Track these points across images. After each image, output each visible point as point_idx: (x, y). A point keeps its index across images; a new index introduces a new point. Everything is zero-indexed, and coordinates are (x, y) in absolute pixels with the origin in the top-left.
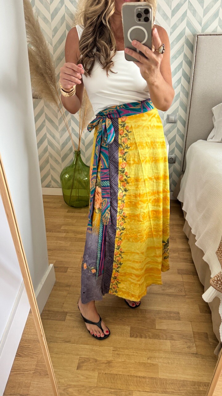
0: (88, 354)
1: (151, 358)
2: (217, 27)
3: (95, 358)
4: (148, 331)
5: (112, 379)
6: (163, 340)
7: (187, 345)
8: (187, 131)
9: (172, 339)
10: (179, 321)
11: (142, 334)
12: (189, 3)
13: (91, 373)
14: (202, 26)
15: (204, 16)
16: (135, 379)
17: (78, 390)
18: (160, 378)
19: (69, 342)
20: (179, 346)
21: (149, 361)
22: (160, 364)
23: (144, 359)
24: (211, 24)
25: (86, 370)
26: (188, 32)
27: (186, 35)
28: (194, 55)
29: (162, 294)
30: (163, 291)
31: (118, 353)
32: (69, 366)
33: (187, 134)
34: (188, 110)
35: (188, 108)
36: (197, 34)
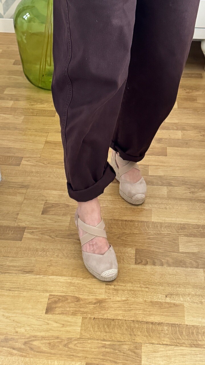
0: (64, 290)
1: (171, 295)
3: (77, 296)
4: (166, 256)
5: (106, 326)
6: (189, 269)
11: (156, 260)
13: (69, 318)
16: (145, 326)
17: (50, 344)
18: (187, 325)
19: (30, 272)
21: (168, 300)
22: (186, 305)
23: (160, 297)
25: (62, 313)
29: (191, 200)
30: (191, 195)
31: (115, 288)
32: (32, 309)
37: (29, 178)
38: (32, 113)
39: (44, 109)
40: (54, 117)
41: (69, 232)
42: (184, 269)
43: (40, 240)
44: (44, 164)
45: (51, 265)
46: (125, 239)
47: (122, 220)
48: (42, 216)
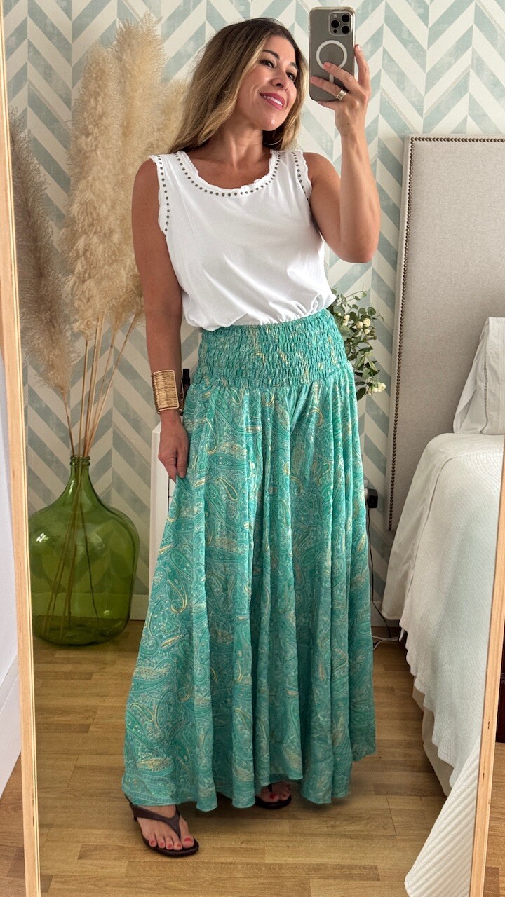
2: (466, 118)
8: (397, 405)
10: (378, 882)
12: (386, 57)
14: (424, 116)
15: (427, 90)
24: (449, 109)
26: (385, 129)
27: (381, 138)
28: (405, 190)
29: (330, 835)
30: (329, 829)
33: (396, 414)
34: (396, 343)
35: (396, 336)
36: (411, 136)
39: (67, 722)
40: (87, 732)
41: (126, 880)
43: (80, 890)
44: (74, 795)
46: (221, 885)
47: (215, 863)
48: (80, 861)
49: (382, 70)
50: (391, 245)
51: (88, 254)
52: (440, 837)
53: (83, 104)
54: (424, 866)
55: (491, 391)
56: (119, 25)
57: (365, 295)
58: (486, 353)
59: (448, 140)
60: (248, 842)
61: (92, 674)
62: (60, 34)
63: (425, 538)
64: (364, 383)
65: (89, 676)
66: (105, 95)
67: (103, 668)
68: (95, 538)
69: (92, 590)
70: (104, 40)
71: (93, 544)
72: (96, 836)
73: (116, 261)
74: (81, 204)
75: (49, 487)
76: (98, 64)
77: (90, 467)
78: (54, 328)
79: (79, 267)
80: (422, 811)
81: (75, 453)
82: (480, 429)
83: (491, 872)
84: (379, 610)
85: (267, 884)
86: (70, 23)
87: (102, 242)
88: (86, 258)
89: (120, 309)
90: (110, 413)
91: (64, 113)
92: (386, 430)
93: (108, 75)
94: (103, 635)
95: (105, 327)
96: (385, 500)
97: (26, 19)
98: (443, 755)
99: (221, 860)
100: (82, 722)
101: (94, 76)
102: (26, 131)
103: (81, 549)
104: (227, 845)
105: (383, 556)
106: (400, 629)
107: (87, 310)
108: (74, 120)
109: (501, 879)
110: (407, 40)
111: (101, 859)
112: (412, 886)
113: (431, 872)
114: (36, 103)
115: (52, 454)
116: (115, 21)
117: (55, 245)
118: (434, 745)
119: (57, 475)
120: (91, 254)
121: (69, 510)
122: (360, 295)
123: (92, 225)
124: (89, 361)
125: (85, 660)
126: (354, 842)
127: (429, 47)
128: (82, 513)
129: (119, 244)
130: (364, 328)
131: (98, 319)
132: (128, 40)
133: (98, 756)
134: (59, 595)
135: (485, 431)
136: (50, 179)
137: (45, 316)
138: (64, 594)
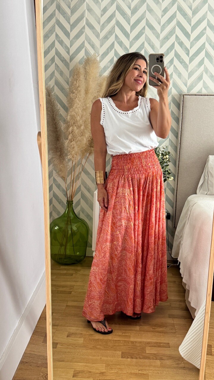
0: (82, 368)
1: (142, 370)
2: (202, 88)
3: (90, 370)
4: (138, 355)
6: (152, 360)
7: (175, 363)
8: (177, 184)
9: (161, 359)
10: (169, 348)
11: (133, 357)
12: (174, 68)
14: (188, 87)
15: (188, 79)
19: (62, 361)
20: (168, 363)
21: (140, 372)
22: (150, 374)
23: (136, 371)
24: (196, 85)
25: (82, 377)
26: (174, 92)
27: (173, 95)
28: (181, 112)
29: (153, 332)
31: (111, 367)
32: (65, 375)
33: (177, 188)
34: (177, 163)
35: (177, 161)
36: (183, 94)
37: (58, 321)
38: (58, 292)
39: (64, 290)
40: (71, 294)
41: (83, 345)
42: (149, 360)
43: (67, 348)
44: (66, 315)
45: (74, 358)
46: (115, 348)
47: (113, 340)
48: (67, 338)
49: (174, 72)
50: (176, 131)
51: (73, 133)
52: (191, 333)
53: (72, 83)
54: (185, 344)
55: (210, 180)
56: (85, 57)
57: (166, 147)
58: (208, 167)
59: (196, 95)
60: (124, 333)
61: (73, 274)
62: (66, 60)
63: (187, 230)
64: (166, 177)
65: (72, 275)
66: (80, 80)
67: (77, 272)
68: (75, 228)
69: (73, 246)
70: (80, 62)
71: (74, 230)
72: (73, 329)
73: (82, 135)
74: (71, 116)
75: (60, 211)
76: (77, 70)
77: (73, 204)
78: (62, 158)
79: (70, 137)
80: (185, 324)
81: (69, 199)
82: (206, 193)
83: (209, 346)
84: (171, 254)
85: (132, 348)
86: (69, 57)
87: (77, 129)
88: (72, 134)
89: (84, 151)
90: (80, 186)
91: (66, 86)
92: (173, 193)
93: (81, 73)
94: (77, 261)
95: (79, 158)
96: (173, 217)
97: (54, 56)
98: (192, 305)
99: (115, 339)
100: (69, 290)
101: (76, 74)
102: (54, 92)
103: (70, 232)
104: (117, 334)
105: (172, 236)
106: (178, 261)
107: (73, 151)
108: (70, 88)
109: (212, 349)
110: (182, 62)
111: (74, 337)
112: (181, 350)
113: (188, 346)
114: (57, 83)
115: (61, 200)
116: (84, 56)
117: (63, 130)
118: (189, 301)
119: (62, 207)
120: (74, 133)
121: (66, 219)
122: (165, 147)
123: (74, 123)
124: (73, 168)
125: (70, 270)
126: (161, 334)
127: (189, 64)
128: (70, 219)
129: (84, 130)
130: (166, 158)
131: (77, 155)
132: (88, 62)
133: (74, 302)
134: (62, 247)
135: (208, 194)
136: (61, 108)
137: (59, 154)
138: (64, 247)
